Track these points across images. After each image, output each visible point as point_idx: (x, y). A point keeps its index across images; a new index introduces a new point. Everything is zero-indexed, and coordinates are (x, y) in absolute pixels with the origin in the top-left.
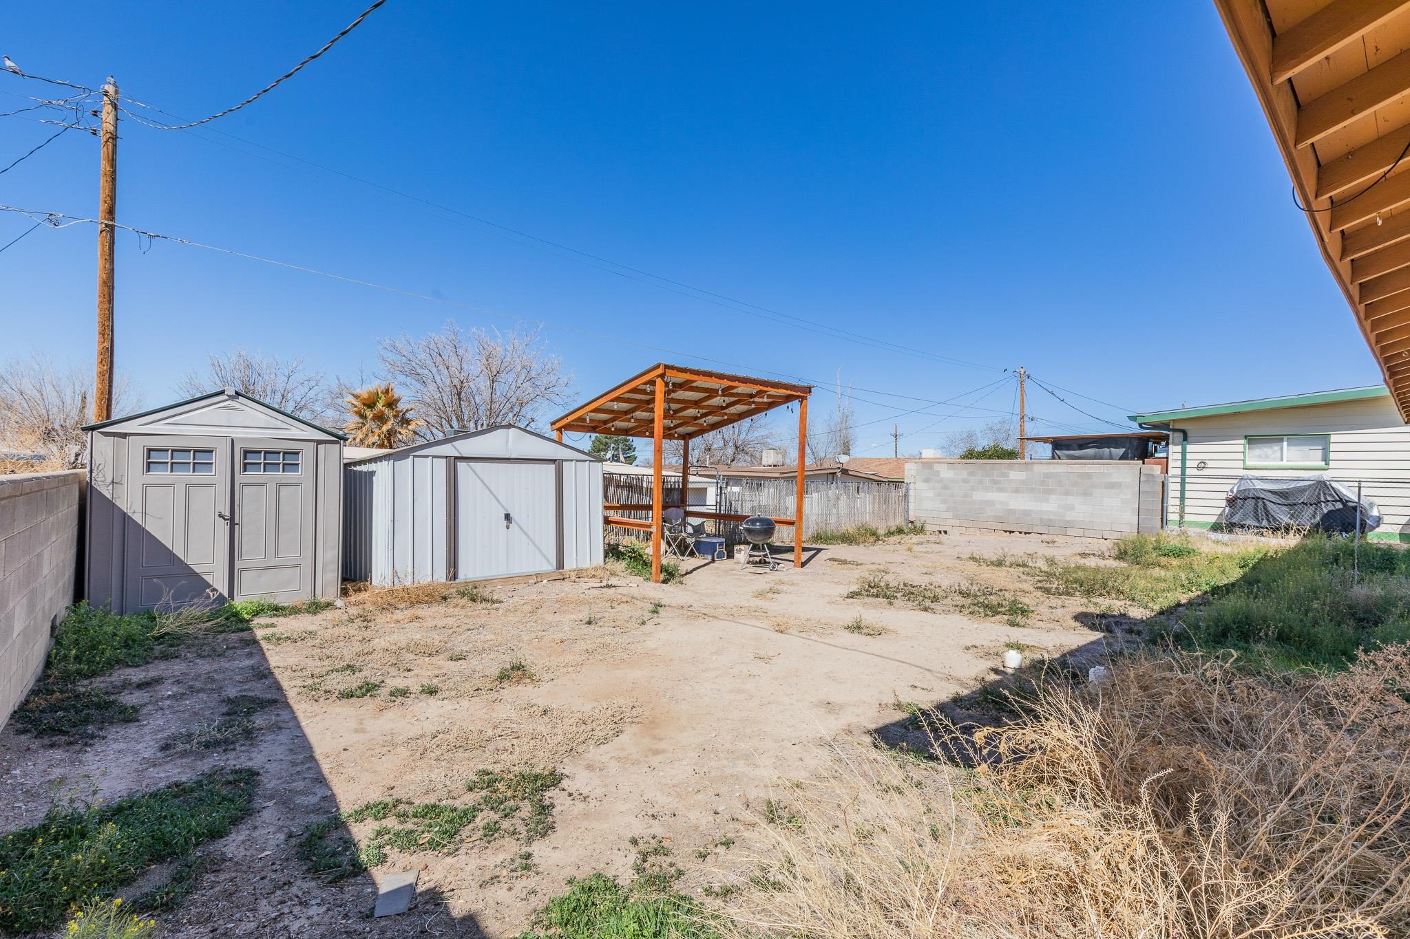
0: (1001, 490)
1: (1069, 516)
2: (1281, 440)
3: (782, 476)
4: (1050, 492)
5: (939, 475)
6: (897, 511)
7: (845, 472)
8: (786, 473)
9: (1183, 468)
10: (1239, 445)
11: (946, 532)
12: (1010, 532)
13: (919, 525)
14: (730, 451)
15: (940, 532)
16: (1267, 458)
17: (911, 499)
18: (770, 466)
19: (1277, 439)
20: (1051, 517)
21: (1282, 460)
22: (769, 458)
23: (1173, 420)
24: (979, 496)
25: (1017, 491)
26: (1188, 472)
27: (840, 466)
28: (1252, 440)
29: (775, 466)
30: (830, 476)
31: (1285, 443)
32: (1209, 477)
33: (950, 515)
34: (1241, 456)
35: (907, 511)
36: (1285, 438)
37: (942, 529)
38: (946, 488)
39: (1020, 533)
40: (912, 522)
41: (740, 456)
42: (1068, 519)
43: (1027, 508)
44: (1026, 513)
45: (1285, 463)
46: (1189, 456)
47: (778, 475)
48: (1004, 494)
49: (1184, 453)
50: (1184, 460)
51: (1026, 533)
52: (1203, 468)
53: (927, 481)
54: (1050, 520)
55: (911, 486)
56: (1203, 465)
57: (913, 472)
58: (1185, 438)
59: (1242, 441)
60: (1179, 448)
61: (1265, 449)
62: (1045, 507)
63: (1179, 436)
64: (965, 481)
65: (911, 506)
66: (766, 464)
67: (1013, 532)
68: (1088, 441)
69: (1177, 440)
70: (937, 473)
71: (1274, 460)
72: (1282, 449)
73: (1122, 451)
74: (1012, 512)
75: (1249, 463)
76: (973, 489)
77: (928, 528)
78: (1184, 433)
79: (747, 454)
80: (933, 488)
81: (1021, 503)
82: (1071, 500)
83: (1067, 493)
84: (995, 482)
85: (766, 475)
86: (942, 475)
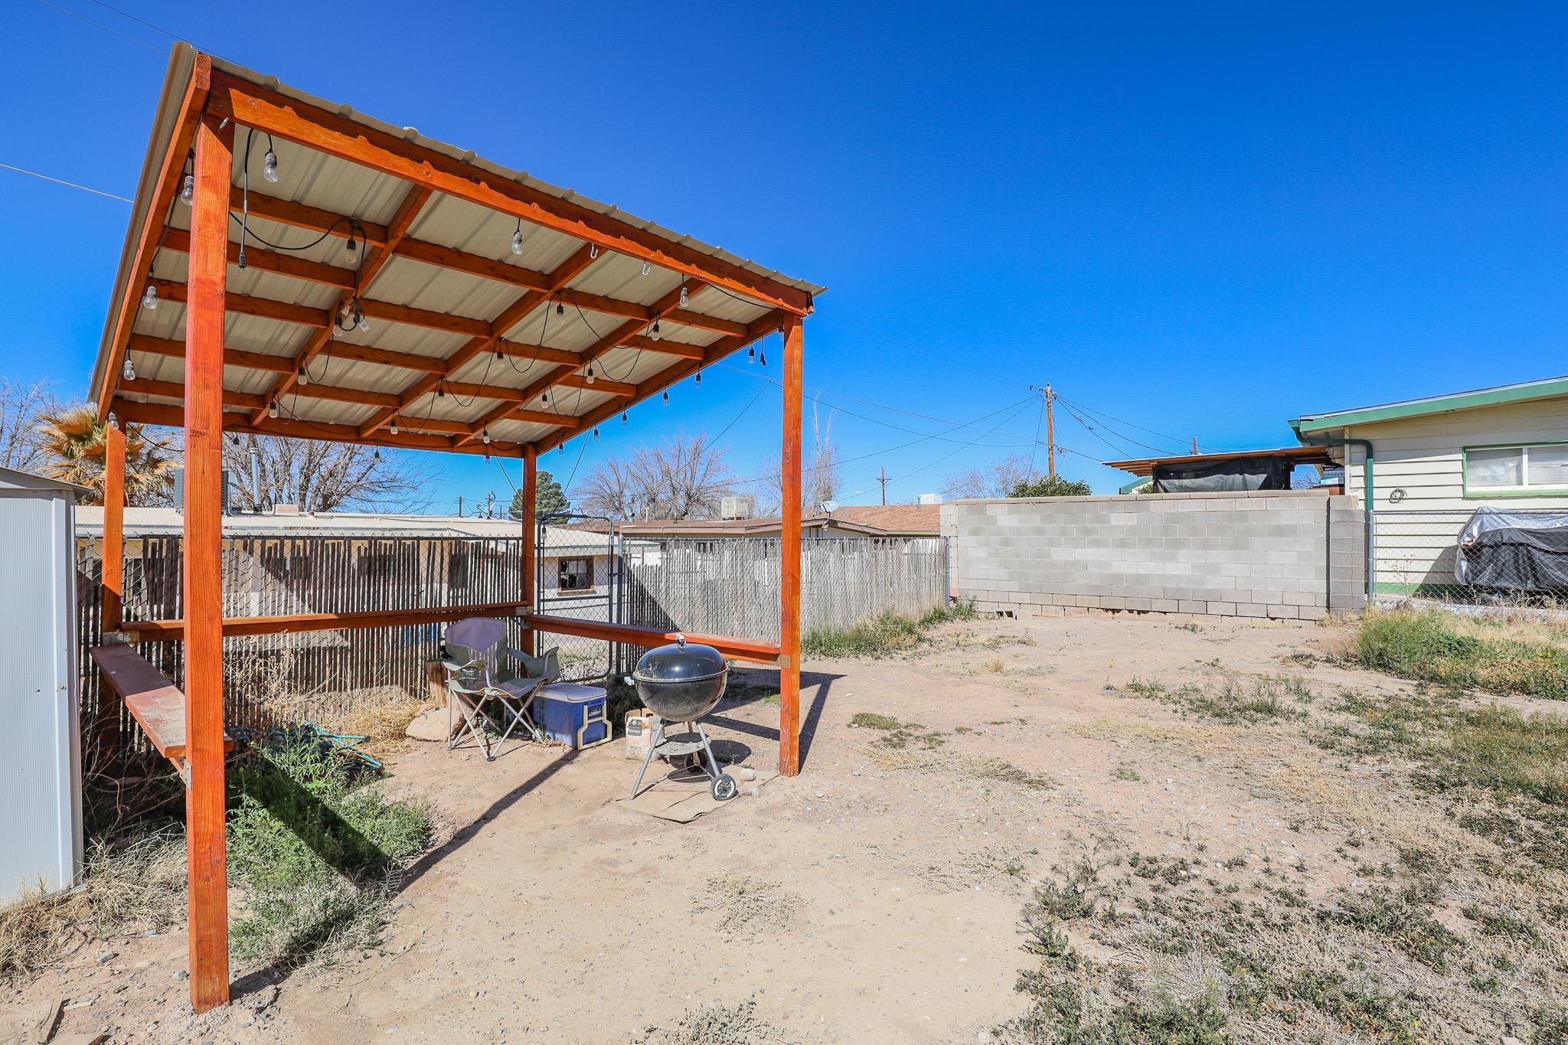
0: (1098, 544)
1: (1212, 583)
2: (1519, 453)
3: (749, 531)
4: (1177, 545)
5: (995, 523)
6: (933, 584)
7: (833, 524)
8: (754, 527)
9: (1369, 501)
10: (1454, 462)
11: (1010, 614)
12: (1114, 611)
13: (965, 603)
14: (681, 501)
15: (1001, 614)
16: (1495, 480)
17: (952, 563)
18: (732, 519)
19: (1515, 451)
20: (1182, 585)
21: (1520, 483)
22: (730, 508)
23: (1350, 427)
24: (1062, 554)
25: (1123, 544)
26: (1377, 506)
27: (825, 516)
28: (1473, 453)
29: (740, 518)
30: (814, 530)
31: (1525, 457)
32: (1412, 513)
33: (1014, 586)
34: (1458, 479)
35: (946, 580)
36: (1525, 448)
37: (1004, 609)
38: (1006, 543)
39: (1131, 611)
40: (954, 599)
41: (695, 509)
42: (1209, 587)
43: (1140, 572)
44: (1140, 579)
45: (1525, 488)
46: (1376, 482)
47: (742, 531)
48: (1102, 550)
49: (1368, 477)
50: (1368, 488)
51: (1139, 612)
52: (1400, 499)
53: (975, 532)
54: (1179, 590)
55: (952, 542)
56: (1398, 495)
57: (954, 520)
58: (1370, 455)
59: (1460, 456)
60: (1360, 470)
61: (1493, 467)
62: (1171, 569)
63: (1360, 451)
64: (1039, 531)
65: (953, 574)
66: (726, 517)
67: (1119, 611)
68: (1208, 464)
69: (1355, 456)
70: (992, 520)
71: (1507, 483)
72: (1519, 468)
73: (1261, 478)
74: (1116, 578)
75: (1471, 490)
76: (1051, 543)
77: (980, 607)
78: (1368, 445)
79: (704, 505)
80: (987, 544)
81: (1132, 564)
82: (1214, 556)
83: (1206, 546)
84: (1087, 531)
85: (726, 531)
86: (1000, 523)
